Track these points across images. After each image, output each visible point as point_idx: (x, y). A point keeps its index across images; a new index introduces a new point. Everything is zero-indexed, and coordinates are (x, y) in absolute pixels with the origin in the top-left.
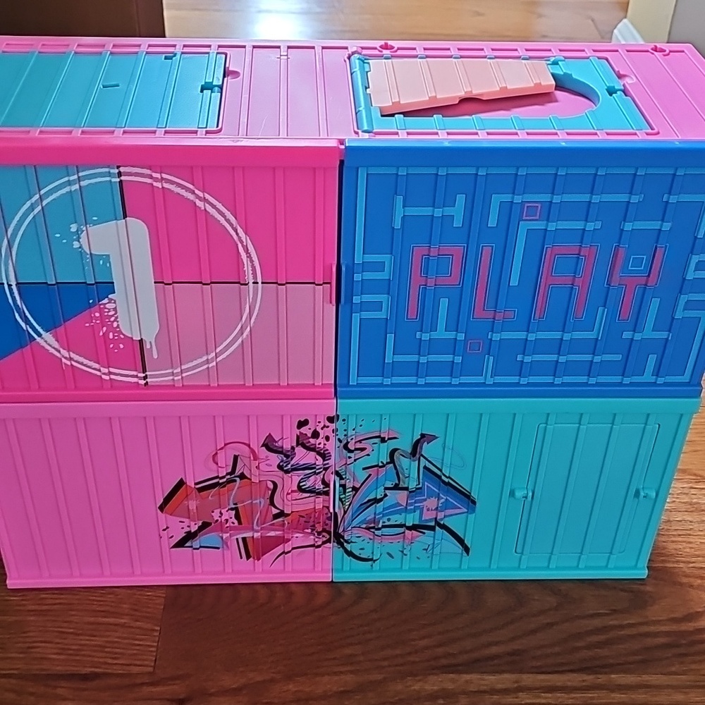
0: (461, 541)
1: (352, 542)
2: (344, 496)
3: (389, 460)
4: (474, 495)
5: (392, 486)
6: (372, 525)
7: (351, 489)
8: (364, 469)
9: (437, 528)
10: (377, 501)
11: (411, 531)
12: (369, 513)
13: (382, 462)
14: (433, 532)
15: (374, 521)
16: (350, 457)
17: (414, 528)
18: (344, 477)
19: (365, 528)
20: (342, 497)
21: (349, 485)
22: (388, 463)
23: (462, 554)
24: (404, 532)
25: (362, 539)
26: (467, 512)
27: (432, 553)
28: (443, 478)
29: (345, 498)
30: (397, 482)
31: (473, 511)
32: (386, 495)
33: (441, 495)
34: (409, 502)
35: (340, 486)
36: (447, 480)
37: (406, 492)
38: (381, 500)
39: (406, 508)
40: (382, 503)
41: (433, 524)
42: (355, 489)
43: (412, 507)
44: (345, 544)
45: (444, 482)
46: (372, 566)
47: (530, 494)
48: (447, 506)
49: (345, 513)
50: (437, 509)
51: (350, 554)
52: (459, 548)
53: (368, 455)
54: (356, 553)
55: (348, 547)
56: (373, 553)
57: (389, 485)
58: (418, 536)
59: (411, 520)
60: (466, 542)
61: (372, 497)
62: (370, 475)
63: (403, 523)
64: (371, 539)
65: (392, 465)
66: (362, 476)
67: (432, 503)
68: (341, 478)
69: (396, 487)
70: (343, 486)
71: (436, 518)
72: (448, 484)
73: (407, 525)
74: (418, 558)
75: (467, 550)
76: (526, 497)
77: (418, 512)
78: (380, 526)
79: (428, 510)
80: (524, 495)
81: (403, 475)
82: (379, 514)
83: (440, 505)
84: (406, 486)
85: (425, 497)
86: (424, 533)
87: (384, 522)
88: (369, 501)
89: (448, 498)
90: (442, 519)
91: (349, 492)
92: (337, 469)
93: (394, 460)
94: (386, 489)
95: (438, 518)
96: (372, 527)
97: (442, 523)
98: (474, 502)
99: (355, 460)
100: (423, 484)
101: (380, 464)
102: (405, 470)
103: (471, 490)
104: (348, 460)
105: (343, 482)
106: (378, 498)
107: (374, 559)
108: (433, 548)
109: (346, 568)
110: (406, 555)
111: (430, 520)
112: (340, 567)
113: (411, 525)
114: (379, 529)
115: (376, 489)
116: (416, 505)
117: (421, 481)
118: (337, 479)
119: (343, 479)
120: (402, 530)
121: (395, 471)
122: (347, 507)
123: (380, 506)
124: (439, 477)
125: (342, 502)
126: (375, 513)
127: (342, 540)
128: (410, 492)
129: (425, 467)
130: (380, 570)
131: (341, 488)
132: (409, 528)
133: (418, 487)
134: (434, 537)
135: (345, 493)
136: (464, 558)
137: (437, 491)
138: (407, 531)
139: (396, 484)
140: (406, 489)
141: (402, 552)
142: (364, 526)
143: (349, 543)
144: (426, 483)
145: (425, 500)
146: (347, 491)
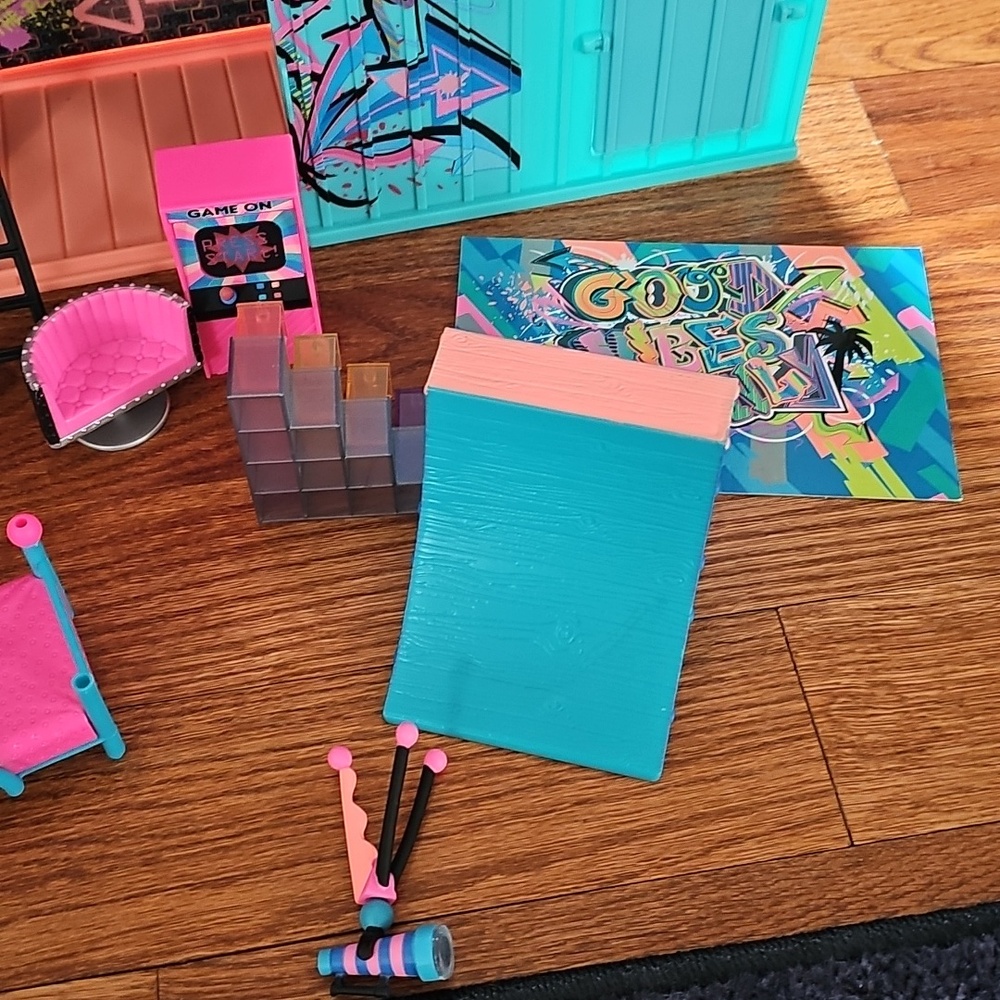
0: (504, 145)
1: (328, 176)
2: (298, 93)
3: (364, 14)
4: (516, 57)
5: (378, 62)
6: (357, 140)
7: (309, 78)
8: (325, 36)
9: (463, 127)
10: (356, 94)
11: (421, 139)
12: (347, 120)
13: (353, 18)
14: (457, 137)
15: (360, 132)
16: (296, 17)
17: (427, 133)
18: (292, 56)
19: (346, 148)
20: (295, 95)
21: (305, 68)
22: (364, 19)
23: (509, 167)
24: (411, 145)
25: (343, 167)
26: (509, 91)
27: (462, 173)
28: (462, 33)
29: (301, 96)
30: (386, 54)
31: (518, 86)
32: (370, 81)
33: (462, 65)
34: (411, 86)
35: (291, 74)
36: (468, 36)
37: (403, 70)
38: (363, 90)
39: (408, 98)
40: (367, 94)
41: (455, 122)
42: (317, 78)
43: (419, 96)
44: (318, 180)
45: (463, 40)
46: (368, 212)
47: (607, 40)
48: (475, 84)
49: (307, 123)
50: (458, 93)
51: (329, 197)
52: (502, 159)
53: (327, 8)
54: (339, 193)
55: (325, 185)
56: (366, 190)
57: (373, 60)
58: (435, 148)
59: (420, 120)
60: (512, 146)
61: (347, 87)
62: (337, 46)
63: (407, 128)
64: (358, 166)
65: (371, 20)
66: (323, 49)
67: (448, 83)
68: (289, 60)
69: (385, 64)
70: (295, 75)
71: (459, 112)
72: (471, 44)
73: (414, 130)
74: (440, 187)
75: (515, 158)
76: (601, 47)
77: (428, 103)
78: (370, 139)
79: (444, 97)
80: (598, 44)
81: (394, 38)
82: (366, 116)
83: (463, 85)
84: (401, 58)
85: (437, 74)
86: (443, 141)
87: (375, 132)
88: (343, 96)
89: (476, 71)
90: (468, 111)
91: (308, 85)
92: (278, 44)
93: (373, 10)
94: (369, 69)
95: (463, 109)
96: (357, 144)
97: (470, 117)
98: (517, 71)
99: (306, 22)
100: (430, 50)
101: (352, 23)
102: (395, 28)
103: (510, 50)
104: (294, 21)
105: (293, 66)
106: (358, 87)
107: (371, 199)
108: (462, 165)
109: (329, 221)
110: (420, 184)
111: (450, 116)
112: (318, 223)
113: (420, 129)
114: (369, 145)
115: (352, 71)
116: (424, 91)
117: (425, 45)
118: (282, 61)
119: (292, 61)
120: (407, 141)
121: (378, 33)
122: (308, 112)
123: (365, 101)
124: (454, 33)
125: (298, 104)
126: (358, 118)
127: (311, 175)
128: (410, 68)
129: (429, 18)
130: (385, 217)
131: (292, 79)
132: (420, 135)
133: (422, 56)
134: (461, 146)
135: (299, 87)
136: (513, 174)
137: (455, 59)
138: (415, 141)
139: (383, 57)
140: (402, 63)
141: (414, 180)
142: (343, 144)
143: (323, 178)
144: (434, 48)
145: (437, 80)
146: (303, 82)
